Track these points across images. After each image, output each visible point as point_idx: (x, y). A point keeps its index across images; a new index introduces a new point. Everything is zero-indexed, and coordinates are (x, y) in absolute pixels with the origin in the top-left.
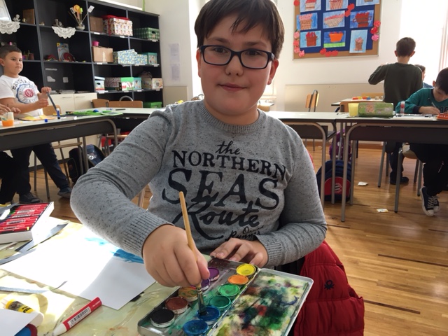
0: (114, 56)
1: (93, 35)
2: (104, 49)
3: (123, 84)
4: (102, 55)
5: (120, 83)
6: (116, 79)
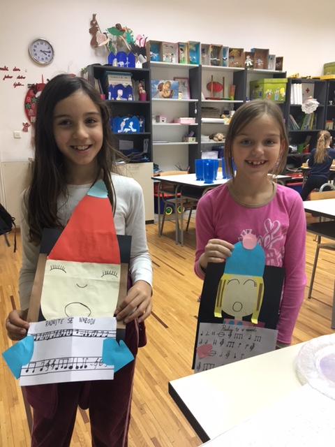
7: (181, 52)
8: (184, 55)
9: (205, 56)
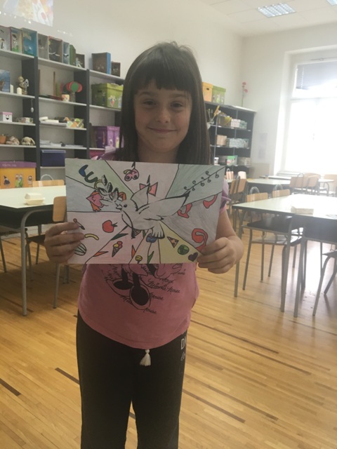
0: (227, 142)
1: (218, 128)
2: (222, 136)
3: (228, 161)
4: (221, 140)
5: (226, 160)
6: (224, 157)
7: (13, 38)
8: (18, 43)
9: (42, 48)
